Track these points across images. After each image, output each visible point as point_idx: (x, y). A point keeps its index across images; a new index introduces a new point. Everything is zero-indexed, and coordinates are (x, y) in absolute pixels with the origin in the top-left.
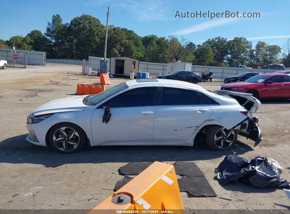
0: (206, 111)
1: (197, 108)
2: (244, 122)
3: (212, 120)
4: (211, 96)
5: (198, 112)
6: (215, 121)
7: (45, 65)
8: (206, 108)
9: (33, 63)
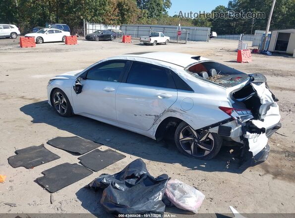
0: (168, 98)
1: (160, 92)
2: (225, 125)
3: (174, 111)
4: (185, 77)
5: (159, 97)
6: (178, 113)
7: (208, 41)
8: (171, 94)
9: (196, 39)
